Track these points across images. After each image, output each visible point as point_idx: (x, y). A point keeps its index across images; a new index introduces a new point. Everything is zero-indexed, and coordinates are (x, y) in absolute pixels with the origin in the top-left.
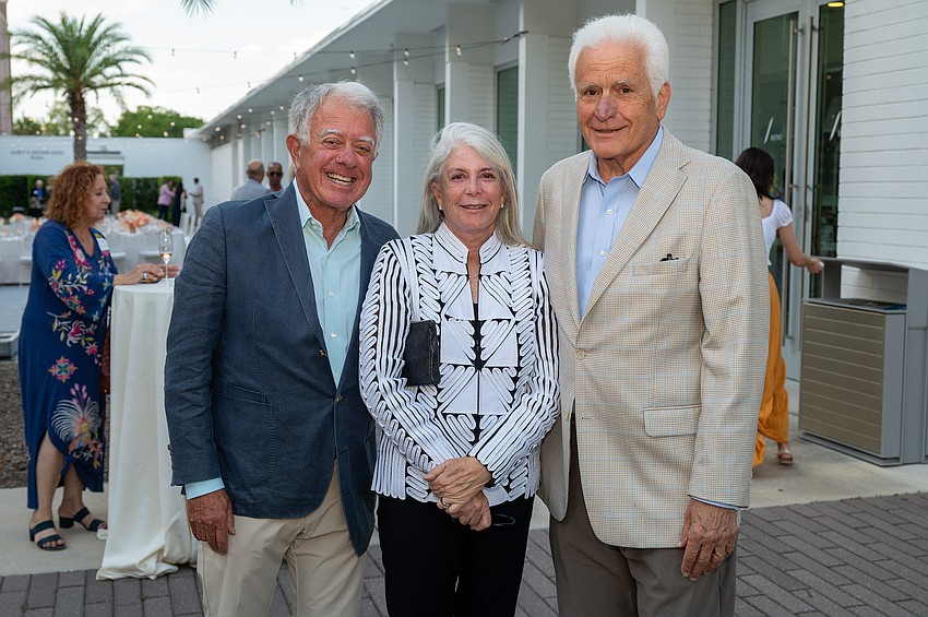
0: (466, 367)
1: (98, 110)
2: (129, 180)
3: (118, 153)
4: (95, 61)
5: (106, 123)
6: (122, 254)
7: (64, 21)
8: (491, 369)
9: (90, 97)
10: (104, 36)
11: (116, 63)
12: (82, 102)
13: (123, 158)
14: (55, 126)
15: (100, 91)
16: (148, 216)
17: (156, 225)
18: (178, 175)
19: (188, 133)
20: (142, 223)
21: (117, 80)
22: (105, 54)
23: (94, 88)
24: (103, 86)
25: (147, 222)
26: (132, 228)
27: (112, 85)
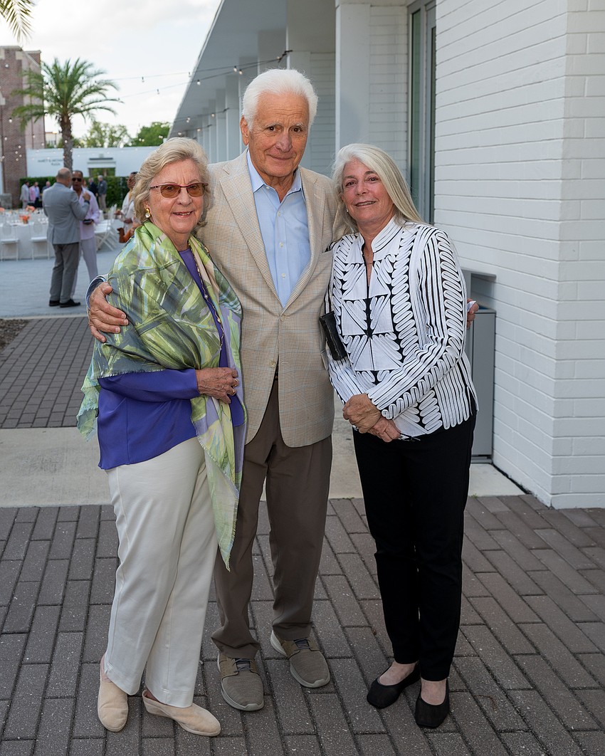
0: (361, 336)
1: (123, 127)
2: (117, 178)
3: (111, 159)
4: (78, 92)
5: (129, 136)
7: (55, 66)
8: (377, 335)
9: (74, 119)
11: (96, 90)
13: (115, 163)
14: (94, 140)
15: (80, 114)
21: (92, 105)
22: (86, 86)
23: (77, 111)
27: (88, 109)
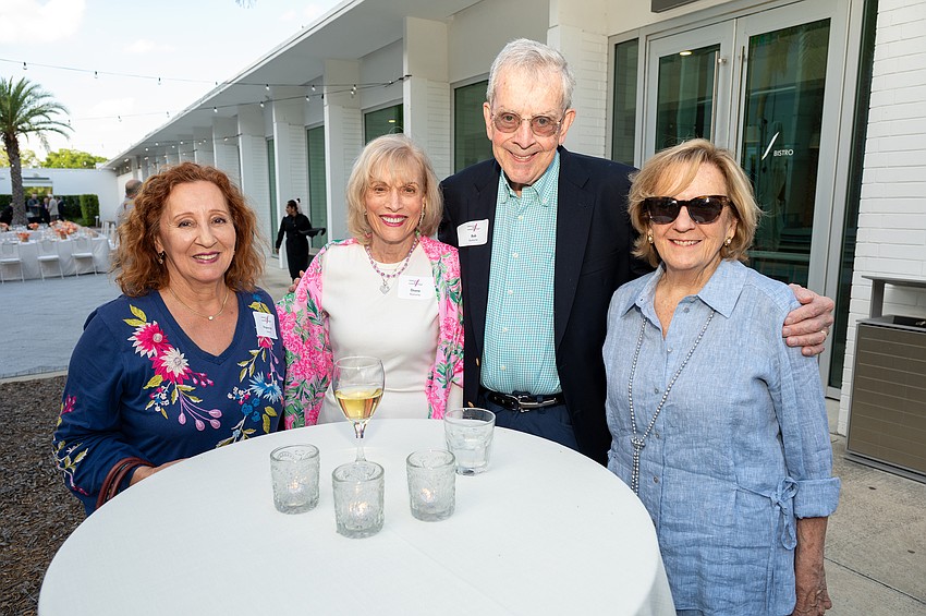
1: (30, 150)
3: (47, 179)
4: (23, 112)
5: (37, 160)
6: (57, 256)
9: (21, 137)
10: (28, 93)
11: (42, 113)
12: (16, 141)
13: (52, 183)
15: (28, 133)
16: (75, 225)
17: (84, 232)
18: (95, 194)
19: (98, 165)
20: (71, 231)
21: (41, 126)
22: (31, 107)
23: (24, 131)
24: (30, 130)
25: (75, 230)
26: (63, 235)
27: (38, 129)
